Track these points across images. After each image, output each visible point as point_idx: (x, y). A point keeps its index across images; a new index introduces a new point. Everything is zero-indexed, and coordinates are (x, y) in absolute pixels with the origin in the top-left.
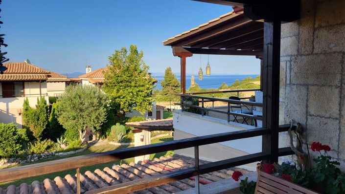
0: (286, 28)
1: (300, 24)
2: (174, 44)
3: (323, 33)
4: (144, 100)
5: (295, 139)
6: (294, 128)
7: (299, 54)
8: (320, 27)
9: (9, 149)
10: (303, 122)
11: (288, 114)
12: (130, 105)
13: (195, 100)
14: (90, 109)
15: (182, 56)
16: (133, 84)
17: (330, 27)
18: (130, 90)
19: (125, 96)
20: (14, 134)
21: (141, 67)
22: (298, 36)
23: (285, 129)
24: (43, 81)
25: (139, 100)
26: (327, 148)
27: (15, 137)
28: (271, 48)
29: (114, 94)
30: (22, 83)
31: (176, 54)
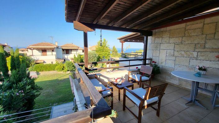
0: (149, 37)
1: (152, 37)
2: (120, 39)
3: (157, 39)
4: (108, 56)
5: (150, 61)
6: (150, 59)
7: (152, 43)
8: (156, 38)
9: (71, 68)
10: (152, 58)
11: (149, 56)
12: (103, 57)
13: (125, 55)
14: (92, 58)
15: (122, 42)
16: (104, 51)
17: (158, 38)
18: (103, 53)
19: (102, 54)
20: (72, 64)
21: (107, 46)
22: (152, 39)
23: (148, 59)
24: (77, 49)
25: (106, 55)
26: (156, 62)
27: (72, 65)
28: (145, 42)
29: (99, 54)
30: (71, 50)
31: (120, 42)
